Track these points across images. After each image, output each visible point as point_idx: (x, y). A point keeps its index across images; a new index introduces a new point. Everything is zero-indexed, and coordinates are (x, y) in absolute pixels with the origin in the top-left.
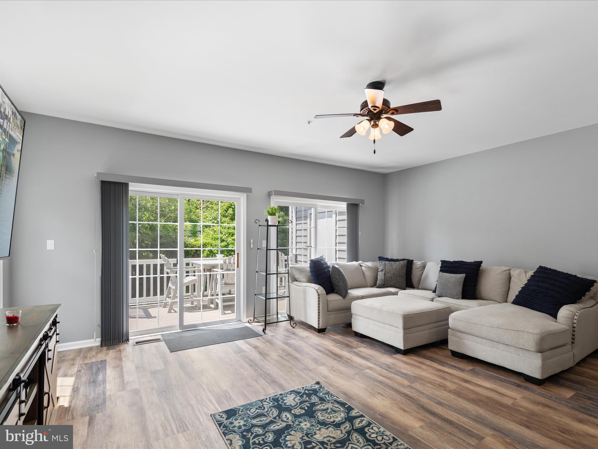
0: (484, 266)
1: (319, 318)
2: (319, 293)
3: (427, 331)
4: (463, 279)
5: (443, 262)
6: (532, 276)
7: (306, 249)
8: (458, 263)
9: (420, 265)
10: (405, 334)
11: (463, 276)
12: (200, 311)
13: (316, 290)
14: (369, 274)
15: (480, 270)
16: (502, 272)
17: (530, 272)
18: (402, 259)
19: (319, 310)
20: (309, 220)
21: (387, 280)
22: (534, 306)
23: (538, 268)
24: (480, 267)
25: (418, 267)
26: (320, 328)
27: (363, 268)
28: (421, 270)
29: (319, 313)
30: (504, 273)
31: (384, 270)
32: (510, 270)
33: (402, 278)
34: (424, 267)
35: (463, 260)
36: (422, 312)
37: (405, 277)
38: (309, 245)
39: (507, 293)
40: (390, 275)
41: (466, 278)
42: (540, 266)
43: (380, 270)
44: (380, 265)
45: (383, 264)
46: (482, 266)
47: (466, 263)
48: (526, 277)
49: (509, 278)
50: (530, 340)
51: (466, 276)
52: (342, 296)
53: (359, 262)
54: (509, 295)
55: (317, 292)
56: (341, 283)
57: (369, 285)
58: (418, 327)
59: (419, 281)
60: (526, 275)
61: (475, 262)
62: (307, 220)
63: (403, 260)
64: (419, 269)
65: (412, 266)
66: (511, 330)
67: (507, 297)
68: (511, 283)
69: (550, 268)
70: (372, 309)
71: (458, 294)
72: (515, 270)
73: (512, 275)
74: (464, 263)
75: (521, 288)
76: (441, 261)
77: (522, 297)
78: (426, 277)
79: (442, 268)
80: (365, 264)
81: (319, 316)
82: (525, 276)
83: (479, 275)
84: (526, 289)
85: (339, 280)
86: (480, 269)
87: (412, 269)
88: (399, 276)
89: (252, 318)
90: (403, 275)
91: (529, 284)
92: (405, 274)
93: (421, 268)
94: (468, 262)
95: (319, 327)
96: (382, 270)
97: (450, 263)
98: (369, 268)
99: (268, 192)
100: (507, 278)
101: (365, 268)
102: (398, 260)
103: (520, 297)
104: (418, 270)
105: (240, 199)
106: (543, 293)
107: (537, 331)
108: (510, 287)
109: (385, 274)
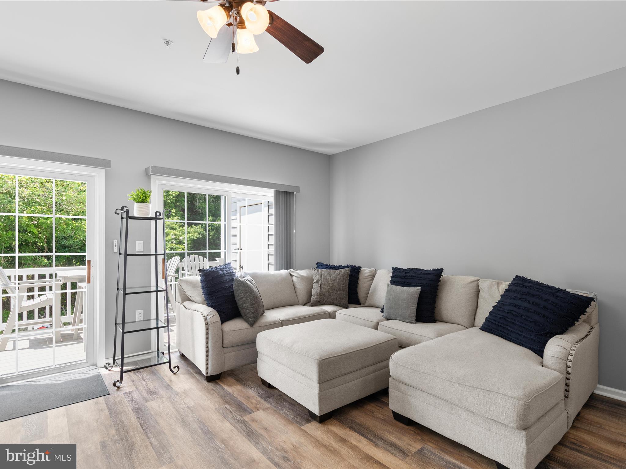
0: (446, 276)
1: (207, 360)
2: (208, 321)
3: (360, 380)
4: (418, 294)
5: (395, 270)
6: (507, 290)
7: (236, 252)
8: (412, 271)
9: (369, 273)
10: (321, 390)
11: (418, 289)
12: (52, 347)
13: (204, 316)
14: (301, 287)
15: (440, 281)
16: (468, 284)
17: (504, 283)
18: (346, 265)
19: (207, 347)
20: (238, 214)
21: (324, 295)
22: (511, 336)
23: (514, 279)
24: (440, 277)
25: (366, 277)
26: (209, 375)
27: (294, 278)
28: (371, 281)
29: (207, 352)
30: (471, 285)
31: (320, 282)
32: (478, 280)
33: (342, 292)
34: (373, 276)
35: (419, 268)
36: (352, 351)
37: (347, 290)
38: (238, 247)
39: (474, 314)
40: (327, 288)
41: (421, 293)
42: (517, 276)
43: (316, 281)
44: (315, 274)
45: (320, 272)
46: (442, 276)
47: (423, 272)
48: (499, 291)
49: (477, 292)
50: (509, 408)
51: (421, 289)
52: (248, 323)
53: (289, 271)
54: (477, 315)
55: (205, 320)
56: (247, 304)
57: (301, 302)
58: (345, 376)
59: (367, 295)
60: (498, 288)
61: (434, 270)
62: (236, 215)
63: (348, 266)
64: (367, 278)
65: (358, 274)
66: (478, 388)
67: (474, 319)
68: (479, 299)
69: (530, 279)
70: (280, 346)
71: (411, 315)
72: (484, 281)
73: (481, 288)
74: (420, 272)
75: (493, 308)
76: (393, 268)
77: (494, 322)
78: (374, 291)
79: (393, 279)
80: (298, 273)
81: (207, 356)
82: (497, 290)
83: (439, 288)
84: (499, 309)
85: (244, 299)
86: (440, 279)
87: (358, 278)
88: (340, 290)
89: (111, 361)
90: (344, 287)
91: (502, 301)
92: (348, 286)
93: (369, 277)
94: (426, 269)
95: (207, 373)
96: (317, 282)
97: (402, 271)
98: (302, 278)
99: (146, 169)
100: (474, 292)
101: (297, 278)
102: (340, 267)
103: (490, 321)
104: (367, 280)
105: (94, 177)
106: (521, 316)
107: (519, 393)
108: (478, 304)
109: (320, 287)
